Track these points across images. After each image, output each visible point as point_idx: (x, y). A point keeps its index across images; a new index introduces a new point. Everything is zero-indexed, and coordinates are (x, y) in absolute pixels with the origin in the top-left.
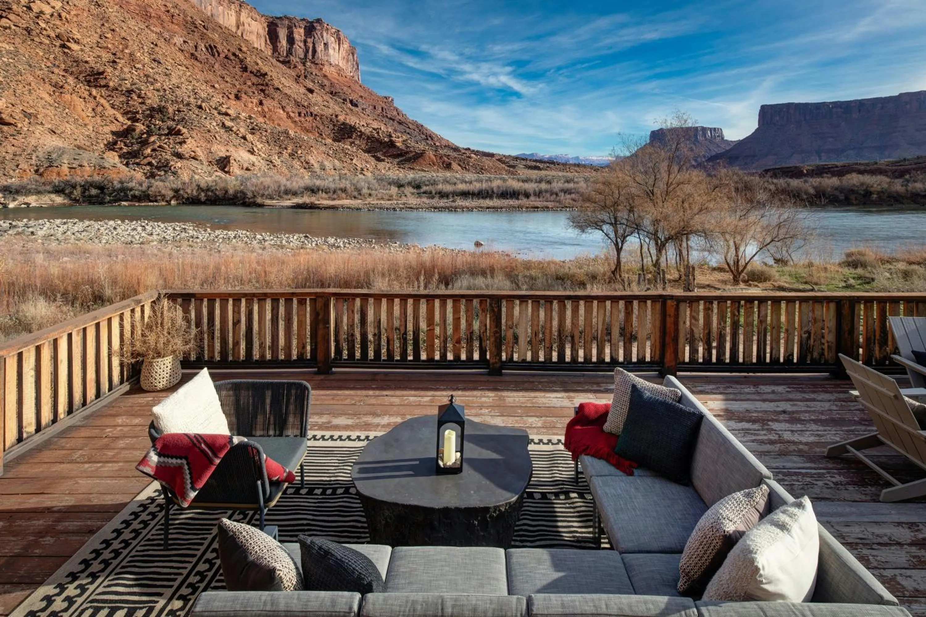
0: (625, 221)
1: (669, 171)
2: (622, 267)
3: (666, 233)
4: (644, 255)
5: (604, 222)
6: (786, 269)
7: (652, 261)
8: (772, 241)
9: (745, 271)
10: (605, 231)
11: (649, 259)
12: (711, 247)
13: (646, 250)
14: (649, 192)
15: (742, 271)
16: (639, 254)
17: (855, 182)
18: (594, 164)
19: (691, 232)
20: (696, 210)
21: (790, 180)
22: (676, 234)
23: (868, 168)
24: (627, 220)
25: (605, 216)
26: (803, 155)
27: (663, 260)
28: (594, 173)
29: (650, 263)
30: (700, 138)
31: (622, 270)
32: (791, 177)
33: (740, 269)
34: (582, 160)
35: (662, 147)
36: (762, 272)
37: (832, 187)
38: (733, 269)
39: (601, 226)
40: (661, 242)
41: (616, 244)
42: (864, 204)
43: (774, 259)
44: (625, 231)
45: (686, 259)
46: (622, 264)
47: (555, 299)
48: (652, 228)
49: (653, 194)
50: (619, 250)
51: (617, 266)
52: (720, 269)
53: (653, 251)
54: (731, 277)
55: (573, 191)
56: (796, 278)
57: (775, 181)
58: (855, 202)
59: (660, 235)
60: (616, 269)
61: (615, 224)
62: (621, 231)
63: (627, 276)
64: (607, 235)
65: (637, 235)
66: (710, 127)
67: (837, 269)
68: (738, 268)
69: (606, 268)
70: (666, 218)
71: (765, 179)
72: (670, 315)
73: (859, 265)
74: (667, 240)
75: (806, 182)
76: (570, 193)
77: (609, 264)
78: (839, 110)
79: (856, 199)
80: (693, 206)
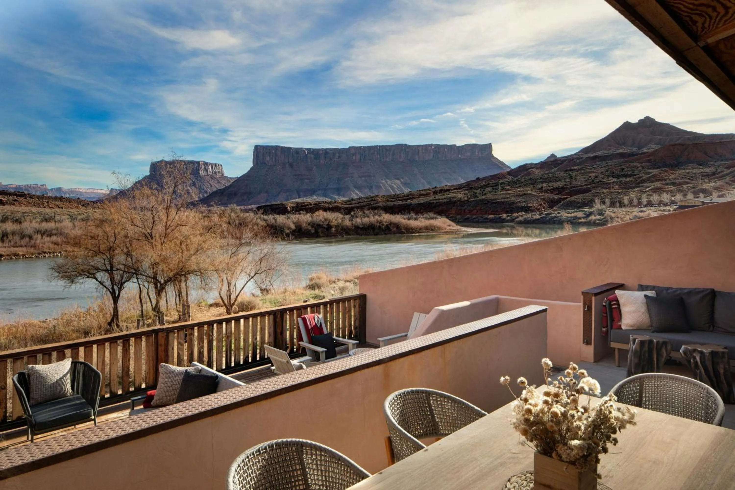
0: (122, 267)
1: (167, 214)
2: (119, 317)
3: (165, 275)
4: (143, 300)
5: (98, 269)
6: (269, 296)
7: (152, 305)
8: (256, 274)
9: (236, 303)
10: (99, 280)
11: (149, 304)
12: (206, 284)
13: (146, 295)
14: (148, 235)
15: (234, 303)
16: (138, 300)
17: (321, 218)
18: (82, 198)
19: (189, 272)
20: (192, 252)
21: (277, 216)
22: (174, 276)
23: (331, 206)
24: (125, 265)
25: (98, 261)
26: (288, 194)
27: (162, 303)
28: (83, 209)
29: (150, 308)
30: (202, 173)
31: (120, 320)
32: (279, 213)
33: (232, 303)
34: (65, 193)
35: (160, 189)
36: (249, 302)
37: (307, 223)
38: (226, 302)
39: (94, 274)
40: (161, 285)
41: (113, 293)
42: (327, 236)
43: (261, 290)
44: (122, 277)
45: (185, 299)
46: (120, 314)
47: (54, 351)
48: (152, 272)
49: (152, 238)
50: (116, 299)
51: (114, 316)
52: (216, 305)
53: (153, 295)
54: (225, 311)
55: (54, 232)
56: (275, 303)
57: (266, 217)
58: (321, 235)
59: (159, 278)
60: (112, 320)
61: (110, 271)
62: (117, 278)
63: (125, 324)
64: (101, 283)
65: (135, 280)
66: (211, 162)
67: (302, 292)
68: (230, 302)
69: (102, 320)
70: (164, 260)
71: (258, 216)
72: (161, 345)
73: (316, 287)
74: (166, 282)
75: (288, 218)
76: (50, 235)
77: (104, 316)
78: (312, 156)
79: (322, 232)
80: (190, 246)
